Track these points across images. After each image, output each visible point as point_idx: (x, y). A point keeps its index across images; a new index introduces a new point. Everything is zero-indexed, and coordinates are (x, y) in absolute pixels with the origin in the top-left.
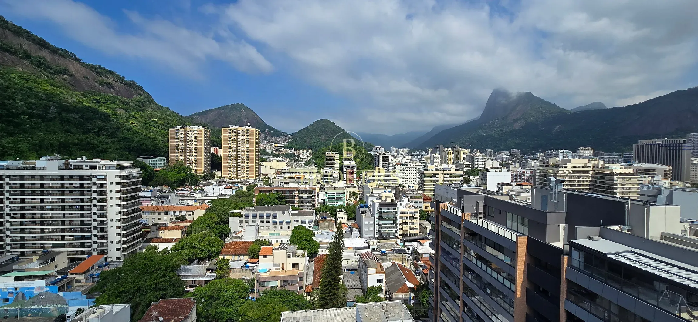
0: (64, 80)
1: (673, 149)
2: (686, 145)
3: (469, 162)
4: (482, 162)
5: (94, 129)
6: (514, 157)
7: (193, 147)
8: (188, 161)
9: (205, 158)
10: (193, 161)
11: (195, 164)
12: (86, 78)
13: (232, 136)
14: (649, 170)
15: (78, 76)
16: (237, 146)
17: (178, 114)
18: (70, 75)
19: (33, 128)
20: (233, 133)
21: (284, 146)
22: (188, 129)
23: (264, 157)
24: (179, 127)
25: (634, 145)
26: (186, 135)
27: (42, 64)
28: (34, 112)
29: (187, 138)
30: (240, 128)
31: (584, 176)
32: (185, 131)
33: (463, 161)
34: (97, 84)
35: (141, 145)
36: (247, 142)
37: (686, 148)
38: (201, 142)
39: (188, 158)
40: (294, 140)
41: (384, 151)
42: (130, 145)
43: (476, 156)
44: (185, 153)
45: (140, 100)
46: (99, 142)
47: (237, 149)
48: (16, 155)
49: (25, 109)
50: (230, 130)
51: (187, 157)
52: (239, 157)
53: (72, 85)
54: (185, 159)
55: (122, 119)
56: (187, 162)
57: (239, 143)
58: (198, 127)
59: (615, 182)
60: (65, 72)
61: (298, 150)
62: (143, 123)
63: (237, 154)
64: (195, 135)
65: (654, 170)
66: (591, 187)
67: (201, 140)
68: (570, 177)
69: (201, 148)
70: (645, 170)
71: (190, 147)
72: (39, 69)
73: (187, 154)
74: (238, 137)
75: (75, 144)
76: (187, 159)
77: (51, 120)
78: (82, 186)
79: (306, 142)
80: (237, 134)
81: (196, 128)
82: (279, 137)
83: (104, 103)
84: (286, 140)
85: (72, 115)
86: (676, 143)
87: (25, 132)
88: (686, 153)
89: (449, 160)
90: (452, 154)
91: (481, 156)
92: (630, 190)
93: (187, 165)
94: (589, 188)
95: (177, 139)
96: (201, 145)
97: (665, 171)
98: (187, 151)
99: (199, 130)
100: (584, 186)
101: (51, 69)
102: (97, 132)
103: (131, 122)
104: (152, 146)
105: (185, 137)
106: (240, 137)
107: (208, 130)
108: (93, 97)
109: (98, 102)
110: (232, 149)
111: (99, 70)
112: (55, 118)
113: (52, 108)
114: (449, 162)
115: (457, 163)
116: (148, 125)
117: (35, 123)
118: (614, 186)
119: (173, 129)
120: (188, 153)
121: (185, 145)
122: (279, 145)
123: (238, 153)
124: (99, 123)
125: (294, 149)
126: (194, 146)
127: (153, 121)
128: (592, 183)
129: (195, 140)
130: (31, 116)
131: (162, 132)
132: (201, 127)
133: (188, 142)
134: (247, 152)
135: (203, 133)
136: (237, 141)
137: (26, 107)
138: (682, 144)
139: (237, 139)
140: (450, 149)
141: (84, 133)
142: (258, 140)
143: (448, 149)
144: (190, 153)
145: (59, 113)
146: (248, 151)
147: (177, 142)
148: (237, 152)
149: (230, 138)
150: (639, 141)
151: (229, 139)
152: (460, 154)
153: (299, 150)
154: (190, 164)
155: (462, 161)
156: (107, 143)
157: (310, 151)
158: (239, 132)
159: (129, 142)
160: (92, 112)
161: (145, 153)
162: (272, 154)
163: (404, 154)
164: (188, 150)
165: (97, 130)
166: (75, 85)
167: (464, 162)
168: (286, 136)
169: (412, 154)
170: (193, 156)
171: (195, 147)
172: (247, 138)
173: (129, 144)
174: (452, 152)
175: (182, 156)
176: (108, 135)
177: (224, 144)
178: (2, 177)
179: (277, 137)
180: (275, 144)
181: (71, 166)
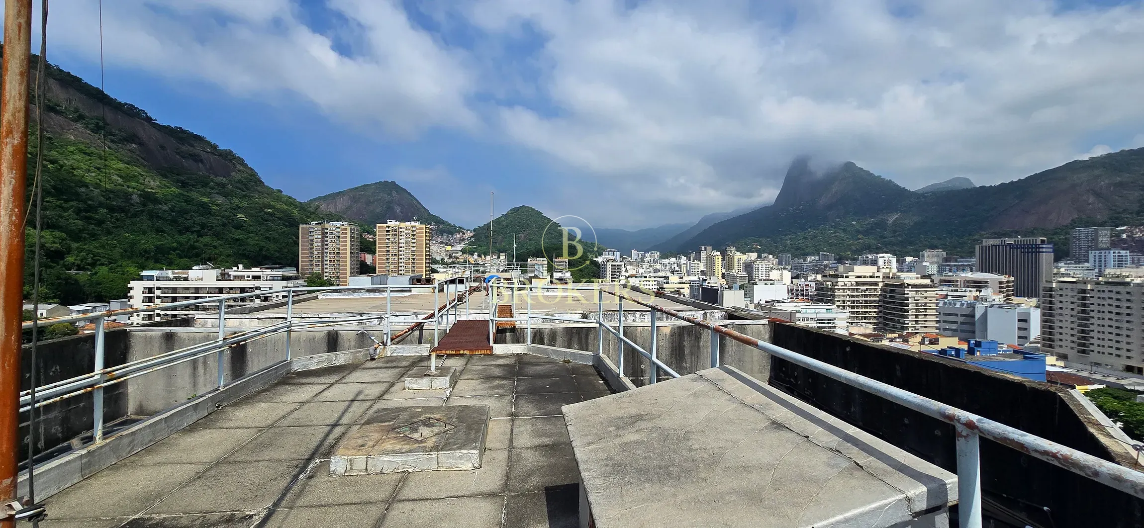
0: (132, 152)
1: (1028, 252)
2: (1044, 246)
3: (745, 273)
4: (764, 273)
5: (194, 227)
6: (821, 265)
7: (334, 253)
8: (327, 272)
9: (351, 268)
10: (334, 273)
11: (338, 277)
12: (163, 148)
13: (391, 235)
14: (980, 282)
15: (152, 146)
16: (398, 251)
17: (295, 199)
18: (139, 144)
19: (116, 227)
20: (392, 231)
21: (461, 249)
22: (327, 225)
23: (435, 266)
24: (313, 223)
25: (977, 247)
26: (324, 235)
27: (100, 128)
28: (115, 203)
29: (326, 239)
30: (403, 225)
31: (871, 289)
32: (323, 229)
33: (737, 271)
34: (178, 157)
35: (261, 250)
36: (414, 245)
37: (1044, 250)
38: (346, 246)
39: (327, 268)
40: (478, 240)
41: (621, 257)
42: (245, 249)
43: (755, 263)
44: (323, 261)
45: (243, 180)
46: (205, 245)
47: (398, 255)
48: (110, 265)
49: (102, 199)
50: (389, 227)
51: (325, 266)
52: (401, 267)
53: (145, 160)
54: (323, 269)
55: (225, 210)
56: (325, 274)
57: (400, 245)
58: (341, 223)
59: (905, 296)
60: (133, 140)
61: (483, 256)
62: (255, 216)
63: (398, 263)
64: (338, 234)
65: (986, 282)
66: (881, 303)
67: (346, 241)
68: (853, 290)
69: (346, 253)
70: (975, 282)
71: (330, 253)
72: (98, 136)
73: (325, 262)
74: (400, 237)
75: (175, 249)
76: (325, 270)
77: (135, 215)
79: (496, 243)
80: (397, 232)
81: (338, 224)
82: (452, 234)
83: (193, 186)
84: (463, 240)
85: (161, 206)
86: (1031, 243)
87: (109, 233)
88: (1046, 257)
89: (716, 270)
90: (720, 261)
91: (763, 263)
92: (926, 306)
93: (325, 278)
94: (878, 304)
95: (312, 241)
96: (346, 249)
97: (1000, 283)
98: (325, 258)
99: (343, 227)
100: (871, 302)
101: (114, 136)
102: (198, 231)
104: (275, 251)
105: (323, 238)
106: (403, 237)
107: (356, 228)
109: (184, 184)
110: (390, 255)
111: (181, 135)
112: (142, 211)
113: (134, 197)
114: (716, 272)
115: (728, 275)
116: (260, 219)
117: (117, 220)
118: (905, 302)
119: (305, 226)
120: (327, 261)
121: (323, 249)
122: (454, 248)
123: (400, 261)
124: (199, 219)
125: (476, 253)
126: (336, 251)
127: (266, 213)
128: (881, 298)
129: (338, 242)
130: (112, 209)
131: (283, 230)
132: (346, 223)
133: (327, 245)
134: (414, 259)
135: (348, 232)
136: (399, 243)
137: (103, 196)
138: (1039, 245)
139: (398, 239)
140: (718, 253)
141: (181, 233)
142: (428, 242)
143: (716, 253)
144: (330, 261)
145: (144, 205)
146: (414, 257)
147: (312, 245)
148: (398, 259)
149: (389, 239)
150: (984, 240)
151: (387, 241)
152: (734, 260)
153: (485, 255)
154: (330, 277)
155: (734, 272)
156: (215, 247)
157: (503, 257)
158: (400, 230)
160: (186, 202)
161: (266, 262)
162: (443, 262)
163: (652, 261)
164: (327, 257)
165: (198, 228)
167: (737, 273)
168: (464, 234)
169: (663, 260)
170: (334, 265)
171: (337, 253)
172: (413, 239)
173: (243, 248)
174: (720, 257)
175: (318, 265)
176: (214, 235)
177: (379, 247)
178: (150, 290)
179: (450, 236)
180: (446, 246)
181: (230, 276)
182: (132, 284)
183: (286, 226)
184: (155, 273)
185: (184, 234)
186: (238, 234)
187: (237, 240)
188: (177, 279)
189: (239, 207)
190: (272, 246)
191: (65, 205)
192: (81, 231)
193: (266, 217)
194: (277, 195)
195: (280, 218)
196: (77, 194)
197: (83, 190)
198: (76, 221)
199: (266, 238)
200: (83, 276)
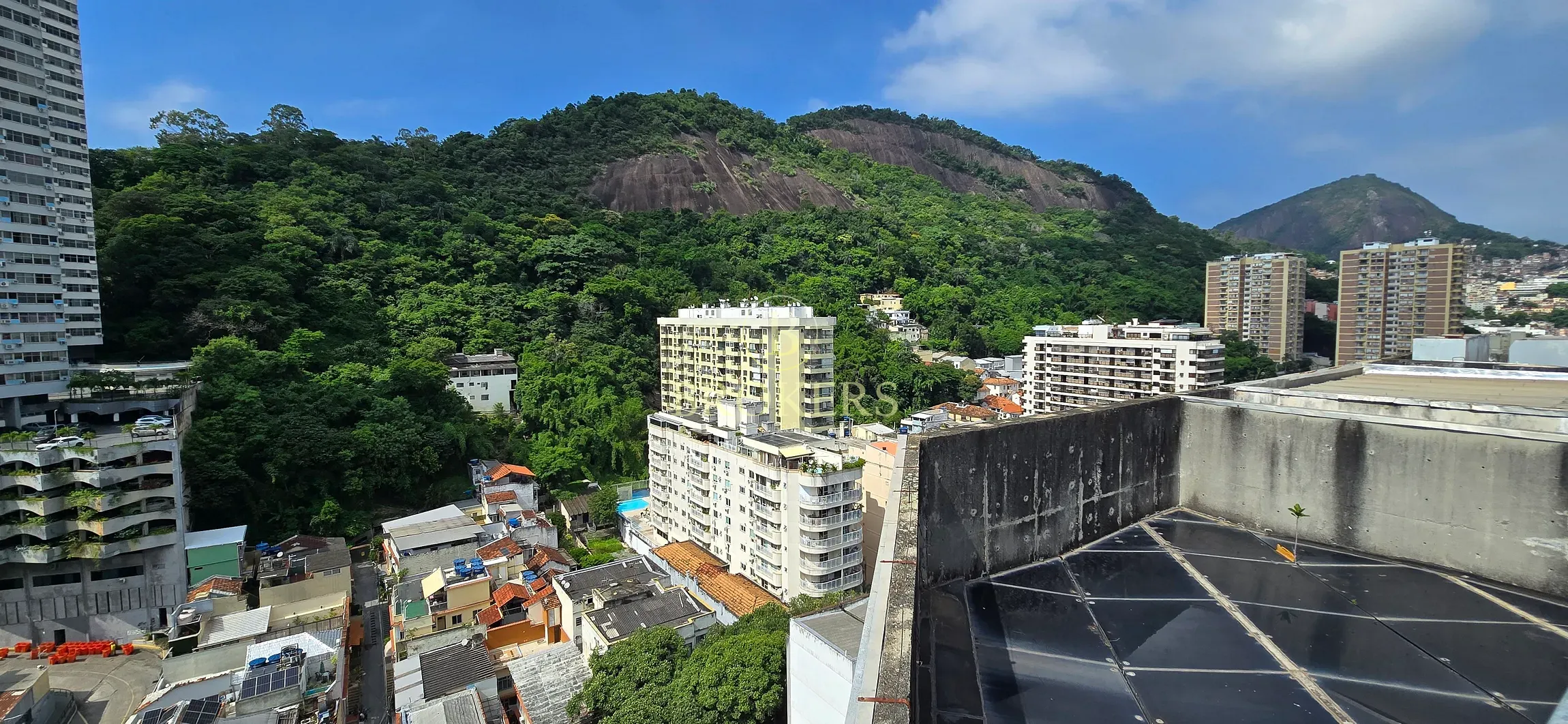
0: (1019, 197)
7: (1259, 301)
8: (1247, 331)
9: (1289, 326)
10: (1258, 331)
11: (1265, 338)
12: (1046, 187)
13: (1370, 271)
15: (1037, 187)
16: (1383, 294)
18: (1025, 188)
19: (1009, 280)
20: (1373, 262)
21: (1544, 287)
22: (1248, 261)
24: (1226, 259)
26: (1244, 274)
27: (994, 178)
29: (1246, 280)
30: (1397, 247)
32: (1242, 268)
34: (1061, 194)
35: (1153, 300)
36: (1423, 284)
38: (1281, 289)
39: (1249, 328)
42: (1133, 300)
44: (1241, 314)
45: (1131, 210)
46: (1089, 296)
47: (1385, 303)
49: (997, 252)
50: (1365, 255)
51: (1245, 322)
52: (1391, 322)
53: (1029, 203)
54: (1240, 325)
55: (1111, 252)
56: (1245, 334)
57: (1391, 284)
58: (1272, 254)
60: (1020, 184)
62: (1144, 256)
63: (1385, 316)
64: (1268, 273)
67: (1281, 282)
69: (1281, 301)
71: (1253, 301)
72: (992, 187)
73: (1245, 316)
74: (1392, 273)
76: (1245, 327)
78: (1138, 363)
80: (1384, 263)
81: (1267, 257)
82: (1519, 257)
83: (1075, 226)
87: (1004, 287)
93: (1245, 337)
95: (1224, 284)
96: (1281, 295)
98: (1245, 310)
99: (1276, 261)
101: (1004, 183)
102: (1081, 280)
103: (1126, 257)
104: (1172, 301)
105: (1242, 279)
106: (1398, 272)
107: (1299, 261)
108: (1059, 218)
109: (1066, 225)
110: (1367, 303)
111: (1064, 168)
112: (1030, 261)
113: (1022, 246)
116: (1150, 259)
119: (1214, 264)
120: (1247, 313)
121: (1242, 296)
122: (1520, 286)
126: (1263, 298)
127: (1158, 251)
129: (1267, 285)
130: (1005, 261)
131: (1182, 271)
132: (1280, 254)
133: (1248, 289)
134: (1420, 309)
135: (1286, 268)
136: (1387, 281)
139: (1387, 277)
142: (1458, 276)
144: (1253, 315)
145: (1031, 254)
146: (1423, 305)
147: (1224, 290)
148: (1385, 310)
149: (1365, 278)
151: (1362, 282)
156: (1100, 298)
158: (1392, 257)
159: (1131, 295)
160: (1070, 245)
164: (1247, 307)
165: (1081, 276)
166: (1033, 202)
170: (1258, 319)
171: (1266, 301)
172: (1421, 274)
173: (1131, 297)
175: (1233, 319)
176: (1098, 283)
177: (1343, 290)
178: (1042, 347)
179: (1512, 261)
180: (1499, 283)
181: (1123, 332)
182: (1027, 339)
183: (1186, 266)
184: (1046, 328)
185: (1068, 283)
186: (1125, 281)
187: (1124, 288)
188: (1067, 335)
189: (1126, 246)
190: (1168, 294)
191: (971, 261)
192: (982, 285)
193: (1159, 255)
194: (1171, 225)
195: (1176, 256)
196: (978, 249)
197: (983, 244)
198: (980, 276)
199: (1160, 283)
200: (984, 330)
